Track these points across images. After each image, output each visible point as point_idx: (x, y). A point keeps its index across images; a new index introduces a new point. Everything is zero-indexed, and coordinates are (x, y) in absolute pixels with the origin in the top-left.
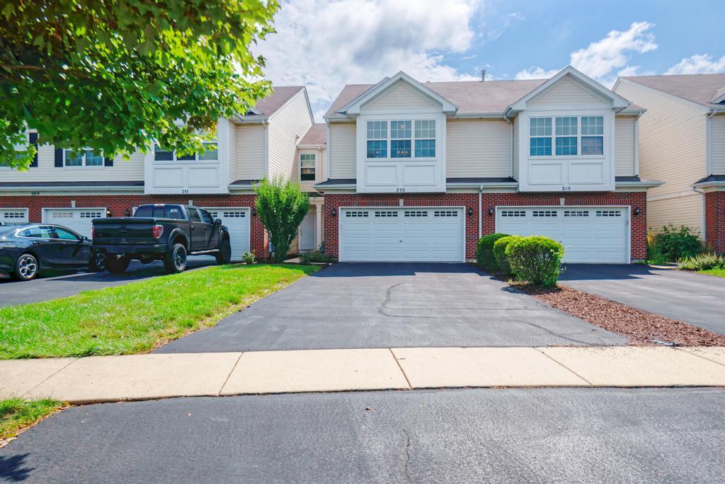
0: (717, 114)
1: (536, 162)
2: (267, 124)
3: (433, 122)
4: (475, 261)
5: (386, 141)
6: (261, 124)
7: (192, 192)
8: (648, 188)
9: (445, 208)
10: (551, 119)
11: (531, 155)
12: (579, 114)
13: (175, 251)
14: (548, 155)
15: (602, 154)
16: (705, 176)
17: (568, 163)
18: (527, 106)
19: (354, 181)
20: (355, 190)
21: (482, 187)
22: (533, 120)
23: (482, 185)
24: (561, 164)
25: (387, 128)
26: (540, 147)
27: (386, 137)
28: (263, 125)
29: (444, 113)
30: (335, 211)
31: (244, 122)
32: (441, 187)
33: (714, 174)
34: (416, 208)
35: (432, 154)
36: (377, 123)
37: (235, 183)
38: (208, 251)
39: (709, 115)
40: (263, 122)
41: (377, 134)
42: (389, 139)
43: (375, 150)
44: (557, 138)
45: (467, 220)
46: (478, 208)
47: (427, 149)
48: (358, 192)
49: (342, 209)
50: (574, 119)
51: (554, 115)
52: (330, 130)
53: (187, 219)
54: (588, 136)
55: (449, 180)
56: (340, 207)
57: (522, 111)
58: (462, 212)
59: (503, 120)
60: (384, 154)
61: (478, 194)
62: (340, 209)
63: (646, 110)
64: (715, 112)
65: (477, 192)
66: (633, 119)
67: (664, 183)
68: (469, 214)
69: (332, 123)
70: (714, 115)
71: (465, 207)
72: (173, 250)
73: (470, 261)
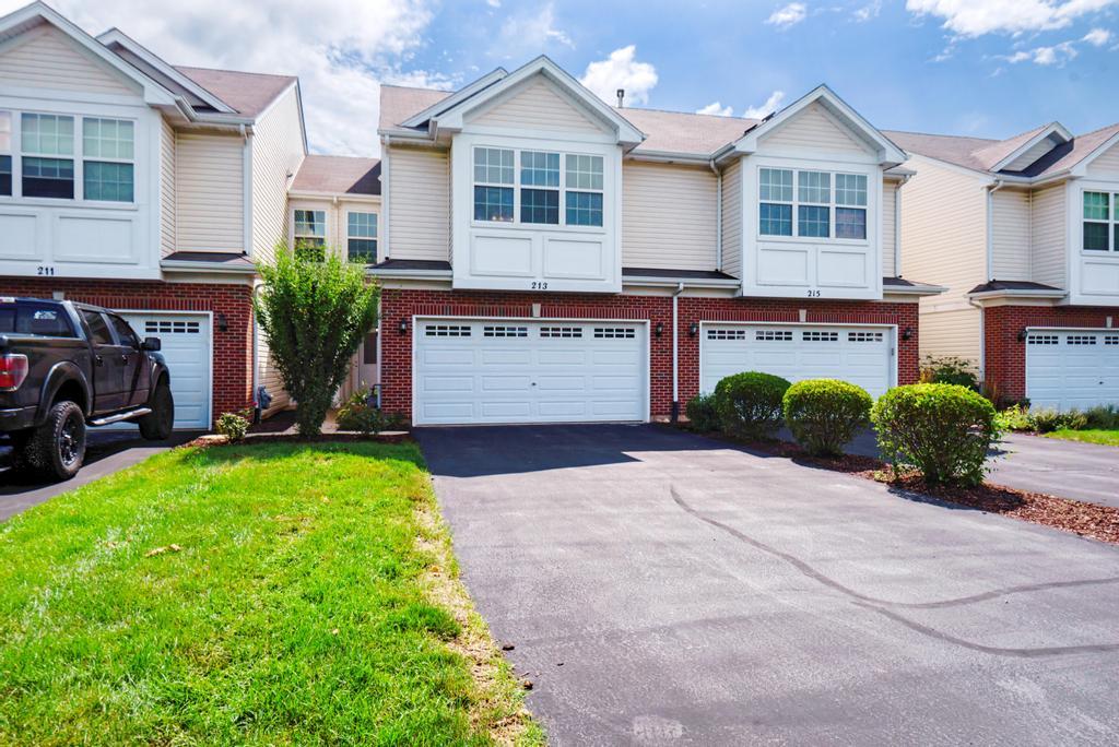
0: (1004, 189)
1: (768, 246)
2: (250, 133)
3: (599, 161)
4: (667, 420)
5: (512, 189)
6: (237, 134)
7: (62, 271)
8: (918, 296)
9: (615, 322)
10: (792, 172)
11: (761, 233)
12: (833, 169)
13: (60, 422)
14: (787, 234)
15: (865, 238)
16: (984, 281)
17: (817, 251)
18: (758, 145)
19: (446, 266)
20: (451, 282)
21: (682, 286)
22: (764, 172)
23: (682, 282)
24: (806, 252)
25: (513, 164)
26: (775, 219)
27: (512, 182)
28: (239, 135)
29: (620, 144)
30: (406, 323)
31: (195, 125)
32: (613, 284)
33: (997, 279)
34: (563, 321)
35: (597, 220)
36: (494, 153)
37: (175, 256)
38: (130, 414)
39: (990, 188)
40: (242, 128)
41: (494, 174)
42: (517, 187)
43: (489, 204)
44: (800, 206)
45: (652, 346)
46: (672, 324)
47: (588, 210)
48: (456, 285)
49: (417, 319)
50: (826, 176)
51: (796, 166)
52: (390, 158)
53: (82, 337)
54: (845, 206)
55: (626, 271)
56: (414, 317)
57: (747, 154)
58: (643, 332)
59: (707, 168)
60: (507, 214)
61: (671, 299)
62: (414, 319)
63: (915, 173)
64: (1001, 184)
65: (668, 294)
66: (895, 185)
67: (946, 290)
68: (656, 334)
69: (394, 146)
70: (999, 190)
71: (649, 321)
72: (52, 420)
73: (659, 419)
